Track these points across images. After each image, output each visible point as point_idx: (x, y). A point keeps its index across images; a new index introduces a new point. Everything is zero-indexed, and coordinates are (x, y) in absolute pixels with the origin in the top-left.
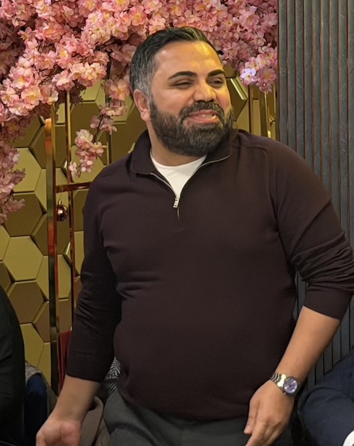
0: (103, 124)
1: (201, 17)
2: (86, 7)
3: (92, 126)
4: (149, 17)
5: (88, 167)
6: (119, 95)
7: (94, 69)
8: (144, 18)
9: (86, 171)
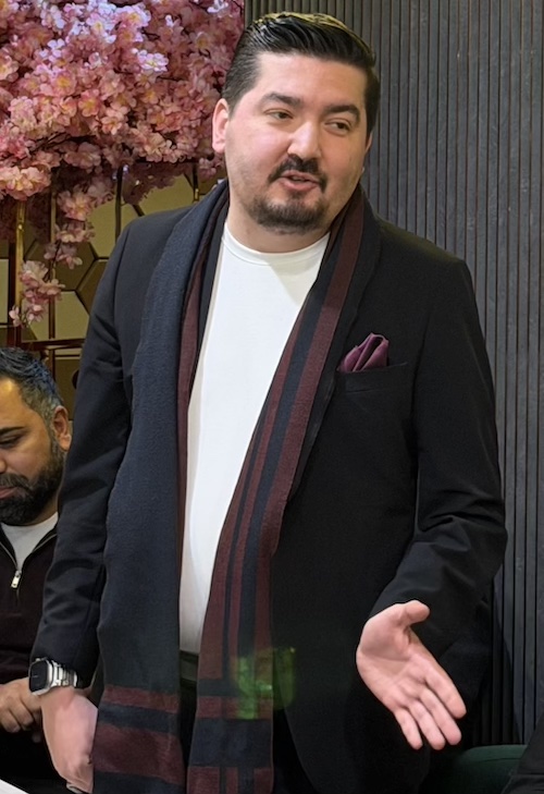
0: (63, 253)
1: (182, 105)
2: (28, 89)
3: (47, 256)
4: (107, 104)
5: (36, 314)
6: (76, 213)
7: (25, 176)
8: (99, 106)
9: (34, 320)
